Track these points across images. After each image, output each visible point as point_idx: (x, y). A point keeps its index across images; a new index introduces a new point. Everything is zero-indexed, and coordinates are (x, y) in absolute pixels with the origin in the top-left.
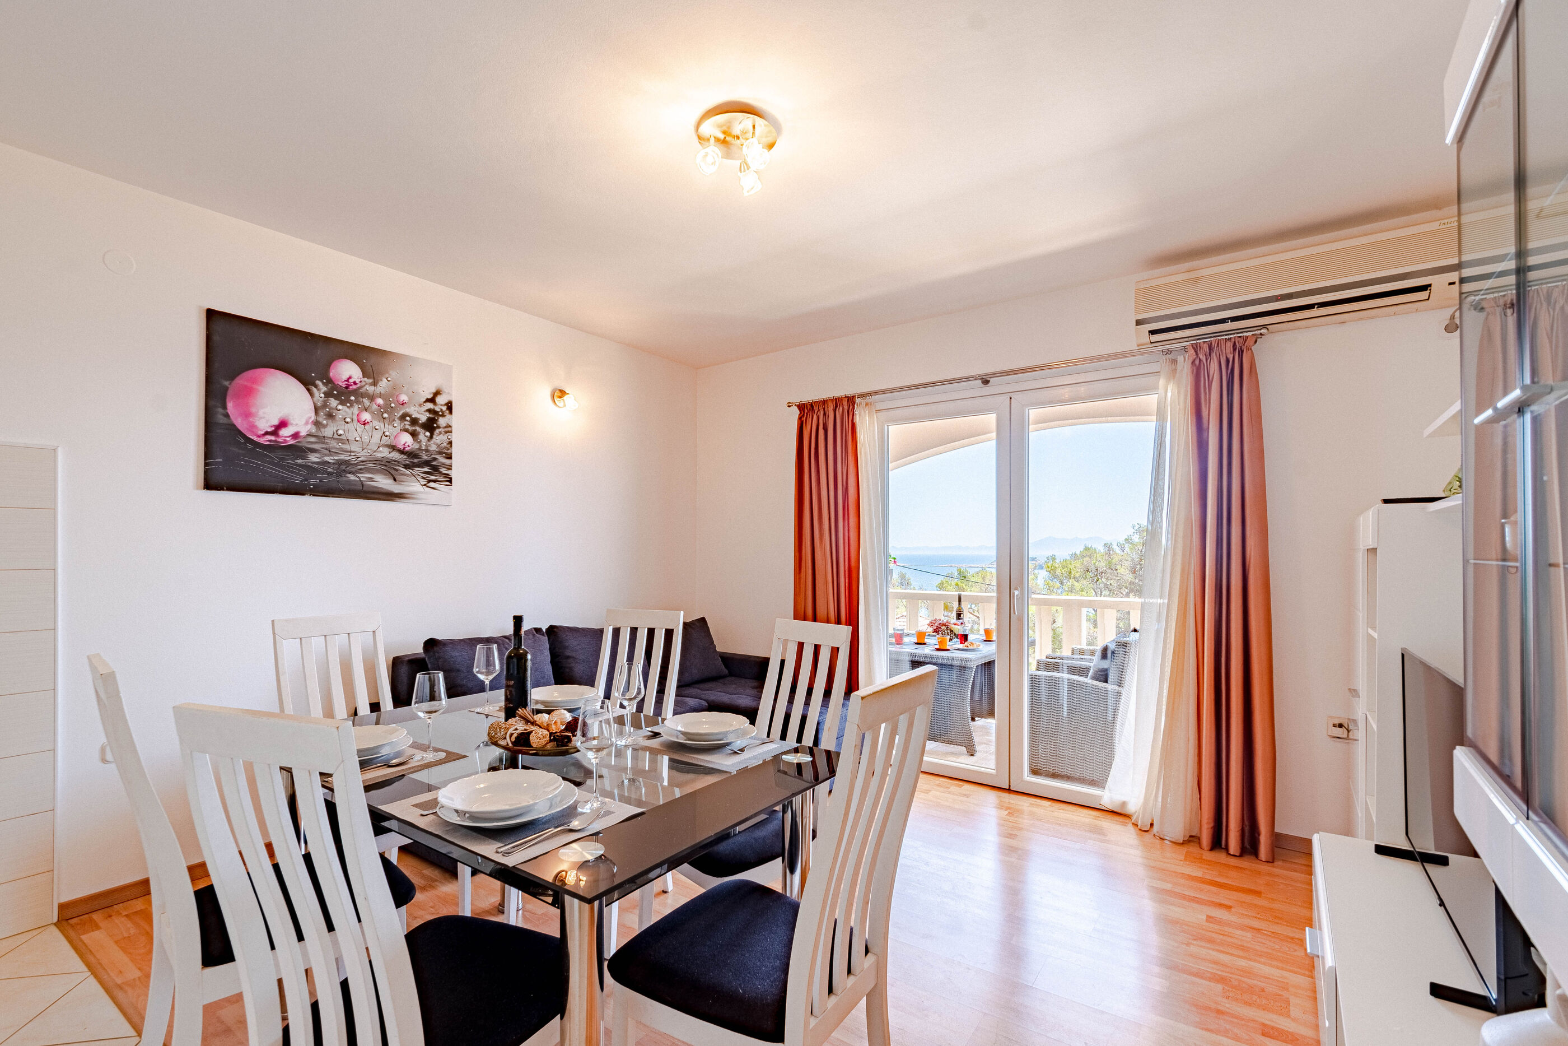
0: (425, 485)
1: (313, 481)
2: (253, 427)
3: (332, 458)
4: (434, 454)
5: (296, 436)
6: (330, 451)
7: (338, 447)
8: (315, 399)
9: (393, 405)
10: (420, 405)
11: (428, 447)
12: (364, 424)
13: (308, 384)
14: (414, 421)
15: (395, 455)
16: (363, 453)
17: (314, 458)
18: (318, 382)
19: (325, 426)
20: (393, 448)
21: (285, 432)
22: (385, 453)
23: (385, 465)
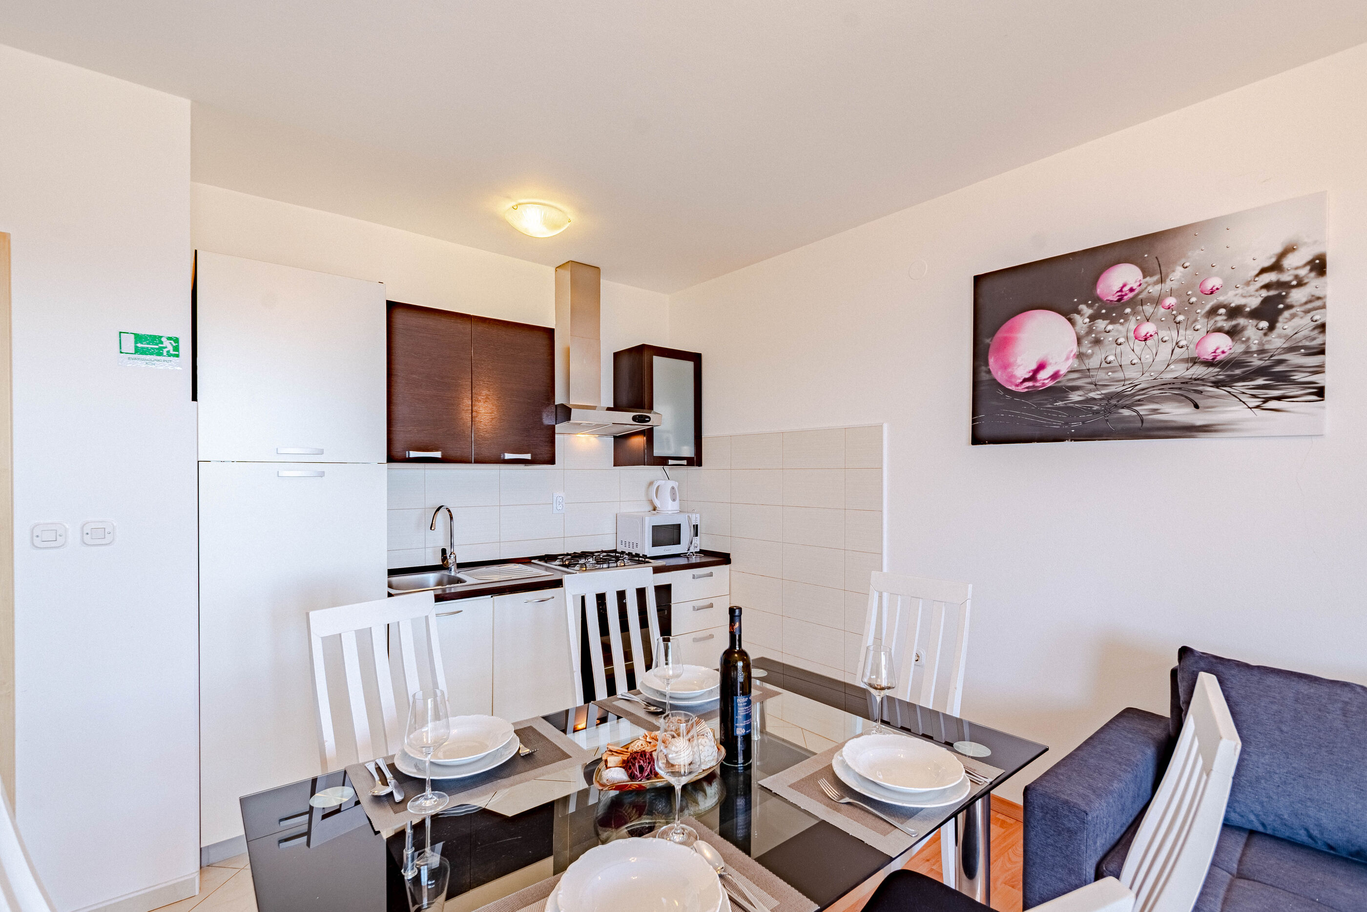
0: (1258, 407)
1: (1074, 425)
2: (1011, 377)
3: (1099, 393)
4: (1279, 354)
5: (1055, 376)
6: (1096, 385)
7: (1107, 377)
8: (1077, 328)
9: (1193, 300)
10: (1248, 284)
11: (1263, 345)
12: (1146, 340)
13: (1068, 313)
14: (1234, 312)
15: (1199, 371)
16: (1143, 378)
17: (1075, 397)
18: (1083, 307)
19: (1089, 357)
20: (1194, 361)
21: (1043, 375)
22: (1180, 371)
23: (1180, 389)
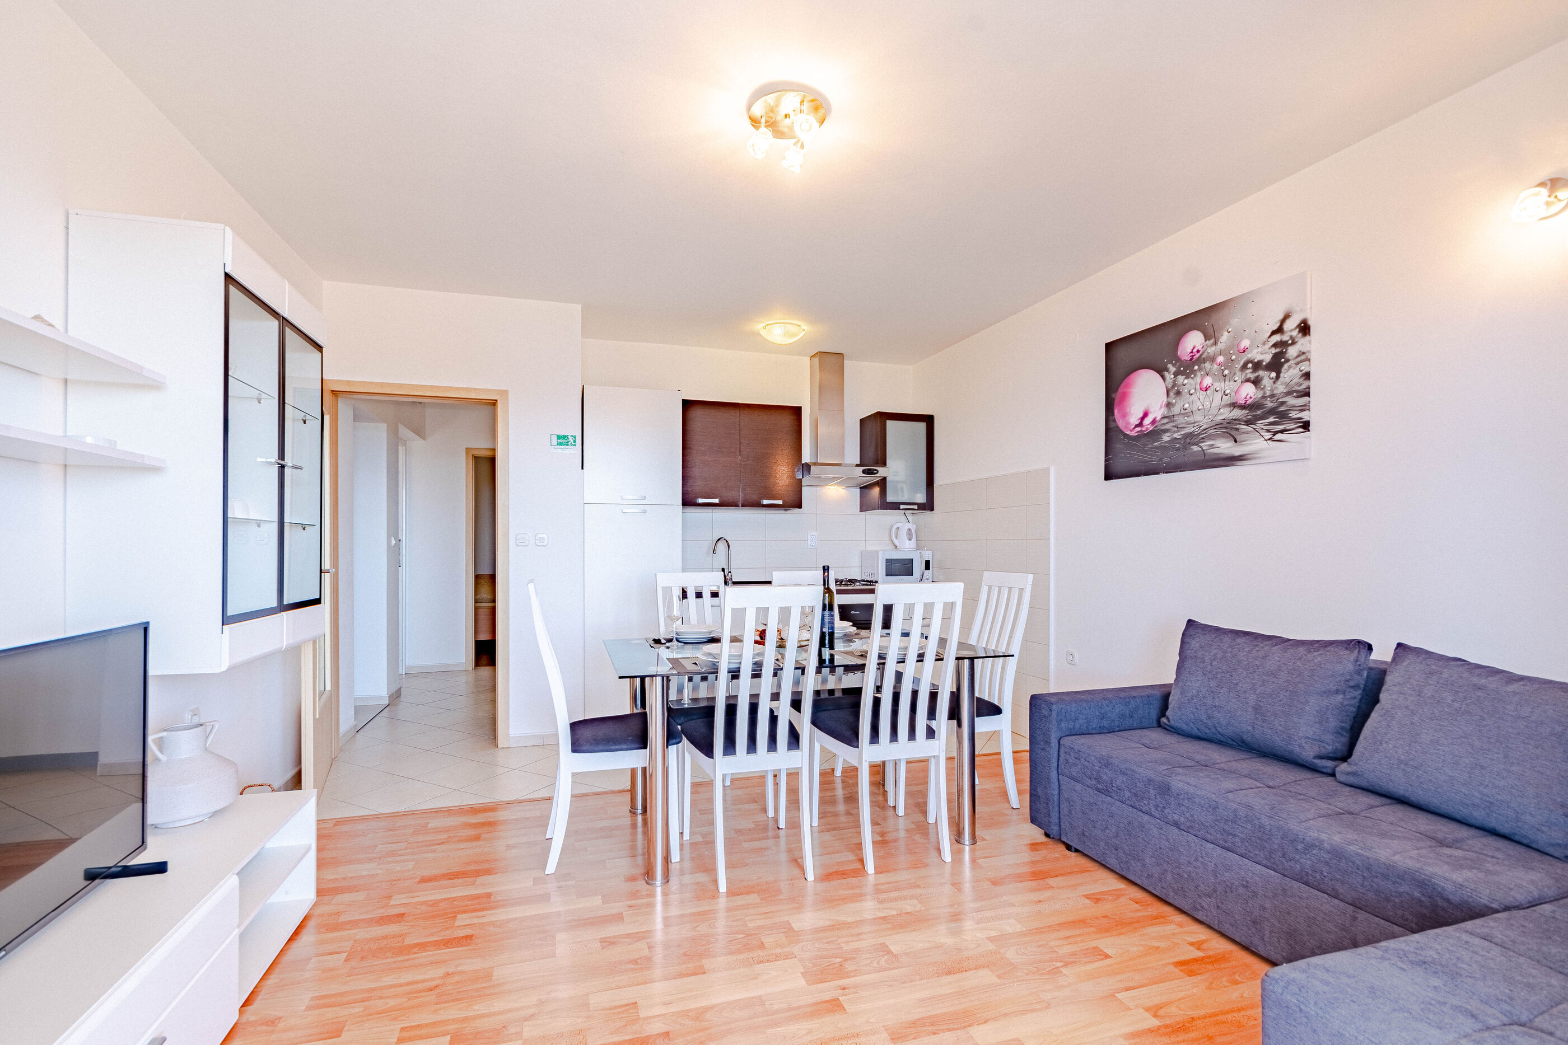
0: (1270, 439)
1: (1166, 460)
2: (1128, 423)
3: (1179, 433)
4: (1282, 398)
5: (1154, 422)
6: (1177, 428)
7: (1184, 421)
8: (1167, 382)
9: (1234, 357)
10: (1264, 344)
11: (1273, 391)
12: (1206, 390)
13: (1161, 371)
14: (1257, 366)
15: (1237, 413)
16: (1205, 421)
17: (1166, 438)
18: (1170, 366)
19: (1173, 405)
20: (1234, 405)
21: (1147, 421)
22: (1227, 414)
23: (1226, 428)
